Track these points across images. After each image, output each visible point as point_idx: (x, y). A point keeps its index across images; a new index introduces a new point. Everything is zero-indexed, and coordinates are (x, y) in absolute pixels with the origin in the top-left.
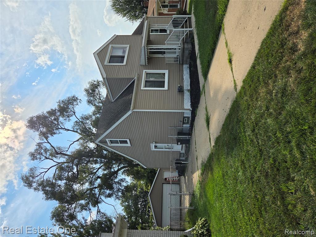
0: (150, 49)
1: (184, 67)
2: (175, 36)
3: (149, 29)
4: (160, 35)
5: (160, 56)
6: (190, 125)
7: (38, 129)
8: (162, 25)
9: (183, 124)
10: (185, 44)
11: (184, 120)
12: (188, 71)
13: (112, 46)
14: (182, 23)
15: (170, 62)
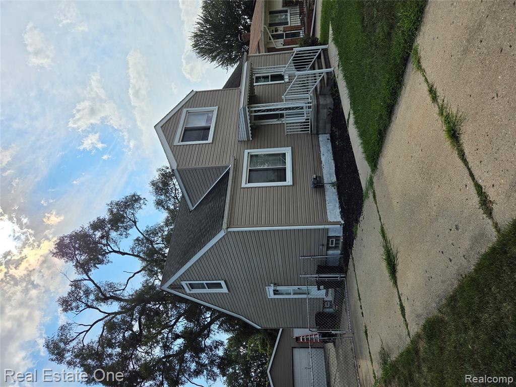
0: (255, 111)
1: (320, 139)
2: (300, 84)
3: (251, 76)
4: (272, 84)
5: (275, 121)
6: (342, 251)
7: (73, 257)
8: (274, 68)
9: (327, 250)
10: (320, 97)
11: (329, 242)
12: (330, 146)
13: (187, 111)
14: (311, 61)
15: (294, 132)
